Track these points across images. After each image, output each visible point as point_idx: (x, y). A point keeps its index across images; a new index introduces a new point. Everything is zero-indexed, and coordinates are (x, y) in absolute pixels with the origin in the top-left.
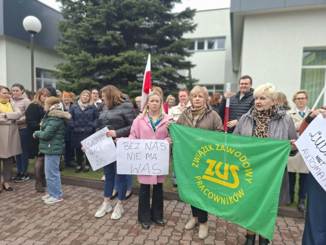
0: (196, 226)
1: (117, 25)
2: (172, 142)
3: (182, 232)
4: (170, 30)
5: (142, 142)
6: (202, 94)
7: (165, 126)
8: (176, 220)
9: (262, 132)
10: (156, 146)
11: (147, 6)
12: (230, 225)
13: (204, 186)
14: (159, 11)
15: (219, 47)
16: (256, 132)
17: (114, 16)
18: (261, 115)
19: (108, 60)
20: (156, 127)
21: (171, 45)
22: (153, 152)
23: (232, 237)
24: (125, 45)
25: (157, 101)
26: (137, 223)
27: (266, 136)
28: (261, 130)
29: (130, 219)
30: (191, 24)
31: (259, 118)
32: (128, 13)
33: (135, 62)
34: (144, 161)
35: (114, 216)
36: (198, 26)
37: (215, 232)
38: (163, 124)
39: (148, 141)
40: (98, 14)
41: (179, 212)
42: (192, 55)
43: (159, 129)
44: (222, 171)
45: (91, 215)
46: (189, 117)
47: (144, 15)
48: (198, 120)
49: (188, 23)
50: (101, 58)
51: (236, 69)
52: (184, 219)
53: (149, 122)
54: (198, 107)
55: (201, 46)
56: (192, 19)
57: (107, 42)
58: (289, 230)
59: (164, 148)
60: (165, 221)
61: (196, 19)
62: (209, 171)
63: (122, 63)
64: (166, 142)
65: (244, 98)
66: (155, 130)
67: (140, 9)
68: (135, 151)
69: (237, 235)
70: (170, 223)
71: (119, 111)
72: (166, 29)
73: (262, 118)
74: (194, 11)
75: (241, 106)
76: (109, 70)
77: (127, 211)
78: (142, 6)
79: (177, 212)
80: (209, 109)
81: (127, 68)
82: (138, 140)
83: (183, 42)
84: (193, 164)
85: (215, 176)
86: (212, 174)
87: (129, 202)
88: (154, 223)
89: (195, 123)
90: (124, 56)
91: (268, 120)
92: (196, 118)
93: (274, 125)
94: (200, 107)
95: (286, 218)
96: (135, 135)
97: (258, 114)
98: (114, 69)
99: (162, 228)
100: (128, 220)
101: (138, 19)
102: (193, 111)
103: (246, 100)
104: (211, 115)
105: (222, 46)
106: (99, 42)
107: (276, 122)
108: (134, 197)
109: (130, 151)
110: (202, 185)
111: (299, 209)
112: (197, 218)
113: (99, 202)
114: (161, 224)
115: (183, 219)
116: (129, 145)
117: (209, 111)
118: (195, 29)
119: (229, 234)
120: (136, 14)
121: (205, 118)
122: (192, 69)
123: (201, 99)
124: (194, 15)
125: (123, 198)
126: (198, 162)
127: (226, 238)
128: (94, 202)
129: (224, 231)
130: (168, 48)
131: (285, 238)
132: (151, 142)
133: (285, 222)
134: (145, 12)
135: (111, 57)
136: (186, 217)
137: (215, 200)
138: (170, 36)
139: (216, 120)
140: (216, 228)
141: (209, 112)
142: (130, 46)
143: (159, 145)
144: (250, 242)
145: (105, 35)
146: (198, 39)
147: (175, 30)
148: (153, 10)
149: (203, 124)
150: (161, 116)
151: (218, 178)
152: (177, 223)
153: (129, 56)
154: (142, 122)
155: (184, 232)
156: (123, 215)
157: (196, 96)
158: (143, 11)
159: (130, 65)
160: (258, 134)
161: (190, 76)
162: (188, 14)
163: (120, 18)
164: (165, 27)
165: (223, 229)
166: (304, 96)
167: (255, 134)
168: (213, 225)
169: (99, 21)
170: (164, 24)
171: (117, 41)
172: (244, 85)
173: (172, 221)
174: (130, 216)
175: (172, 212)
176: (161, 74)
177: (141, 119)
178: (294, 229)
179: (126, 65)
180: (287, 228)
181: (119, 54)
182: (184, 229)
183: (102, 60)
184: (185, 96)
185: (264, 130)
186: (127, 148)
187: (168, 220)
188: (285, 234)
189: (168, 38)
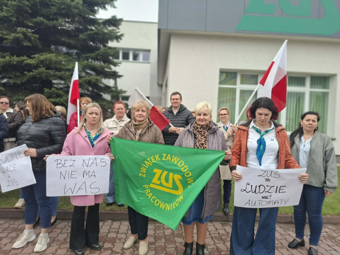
0: (136, 244)
1: (31, 22)
2: (113, 158)
3: (121, 252)
4: (95, 36)
5: (79, 158)
6: (144, 109)
7: (106, 140)
8: (113, 241)
9: (202, 144)
10: (95, 162)
11: (69, 6)
12: (168, 237)
13: (151, 194)
14: (83, 14)
15: (144, 59)
16: (198, 144)
17: (27, 12)
18: (200, 129)
19: (18, 62)
20: (95, 143)
21: (97, 52)
22: (91, 169)
23: (171, 248)
24: (40, 46)
25: (97, 114)
26: (68, 252)
27: (205, 147)
28: (202, 142)
29: (59, 248)
30: (117, 33)
31: (199, 131)
32: (44, 11)
33: (53, 66)
34: (80, 180)
35: (38, 247)
36: (124, 36)
37: (154, 246)
38: (103, 138)
39: (86, 157)
40: (6, 6)
41: (115, 232)
42: (119, 65)
43: (98, 145)
44: (167, 180)
45: (6, 251)
46: (131, 130)
47: (65, 16)
48: (141, 134)
49: (115, 31)
50: (7, 58)
51: (160, 83)
52: (122, 238)
53: (86, 137)
54: (140, 121)
55: (126, 57)
56: (118, 28)
57: (17, 40)
58: (219, 234)
59: (104, 164)
60: (101, 244)
61: (122, 29)
62: (155, 180)
63: (36, 67)
64: (107, 158)
65: (179, 112)
66: (93, 146)
67: (59, 9)
68: (70, 169)
69: (175, 246)
70: (107, 245)
71: (44, 126)
72: (90, 34)
73: (201, 131)
74: (121, 20)
75: (178, 121)
76: (18, 74)
77: (54, 240)
78: (63, 6)
79: (112, 232)
80: (151, 123)
81: (43, 72)
82: (73, 156)
83: (110, 50)
84: (140, 174)
85: (161, 185)
86: (158, 182)
87: (54, 230)
88: (89, 249)
89: (137, 137)
90: (39, 58)
91: (206, 133)
92: (139, 132)
93: (211, 138)
94: (143, 121)
95: (214, 223)
96: (68, 151)
97: (198, 128)
98: (26, 72)
99: (98, 252)
100: (56, 250)
101: (57, 20)
102: (135, 125)
103: (181, 114)
104: (153, 129)
105: (146, 59)
106: (5, 39)
107: (212, 135)
108: (59, 223)
109: (63, 170)
110: (150, 193)
111: (225, 213)
112: (137, 235)
113: (14, 234)
114: (97, 248)
115: (120, 239)
116: (63, 162)
117: (151, 125)
118: (121, 39)
119: (168, 246)
120: (55, 14)
121: (147, 133)
122: (118, 80)
123: (144, 114)
124: (120, 24)
125: (48, 225)
126: (145, 172)
127: (166, 251)
128: (7, 235)
129: (163, 244)
130: (93, 55)
131: (216, 241)
132: (90, 158)
133: (214, 226)
134: (66, 12)
135: (22, 58)
136: (124, 236)
137: (161, 207)
138: (94, 43)
139: (158, 134)
140: (155, 242)
141: (151, 127)
142: (46, 48)
143: (98, 161)
144: (189, 251)
145: (15, 31)
146: (123, 49)
147: (100, 37)
148: (75, 13)
149: (145, 138)
150: (100, 130)
151: (164, 186)
152: (115, 244)
153: (46, 59)
154: (78, 137)
155: (123, 252)
156: (49, 245)
157: (138, 111)
158: (64, 12)
159: (46, 69)
160: (199, 145)
161: (116, 87)
162: (114, 22)
163: (34, 14)
164: (89, 32)
165: (161, 243)
166: (227, 113)
167: (197, 146)
168: (152, 240)
169: (6, 15)
170: (87, 30)
171: (30, 40)
172: (175, 101)
173: (109, 242)
174: (58, 245)
175: (107, 233)
176: (85, 82)
177: (77, 133)
178: (222, 232)
179: (42, 69)
180: (216, 232)
181: (32, 56)
182: (123, 249)
183: (10, 61)
184: (122, 109)
185: (203, 142)
186: (59, 166)
187: (104, 242)
188: (216, 237)
189: (91, 43)
